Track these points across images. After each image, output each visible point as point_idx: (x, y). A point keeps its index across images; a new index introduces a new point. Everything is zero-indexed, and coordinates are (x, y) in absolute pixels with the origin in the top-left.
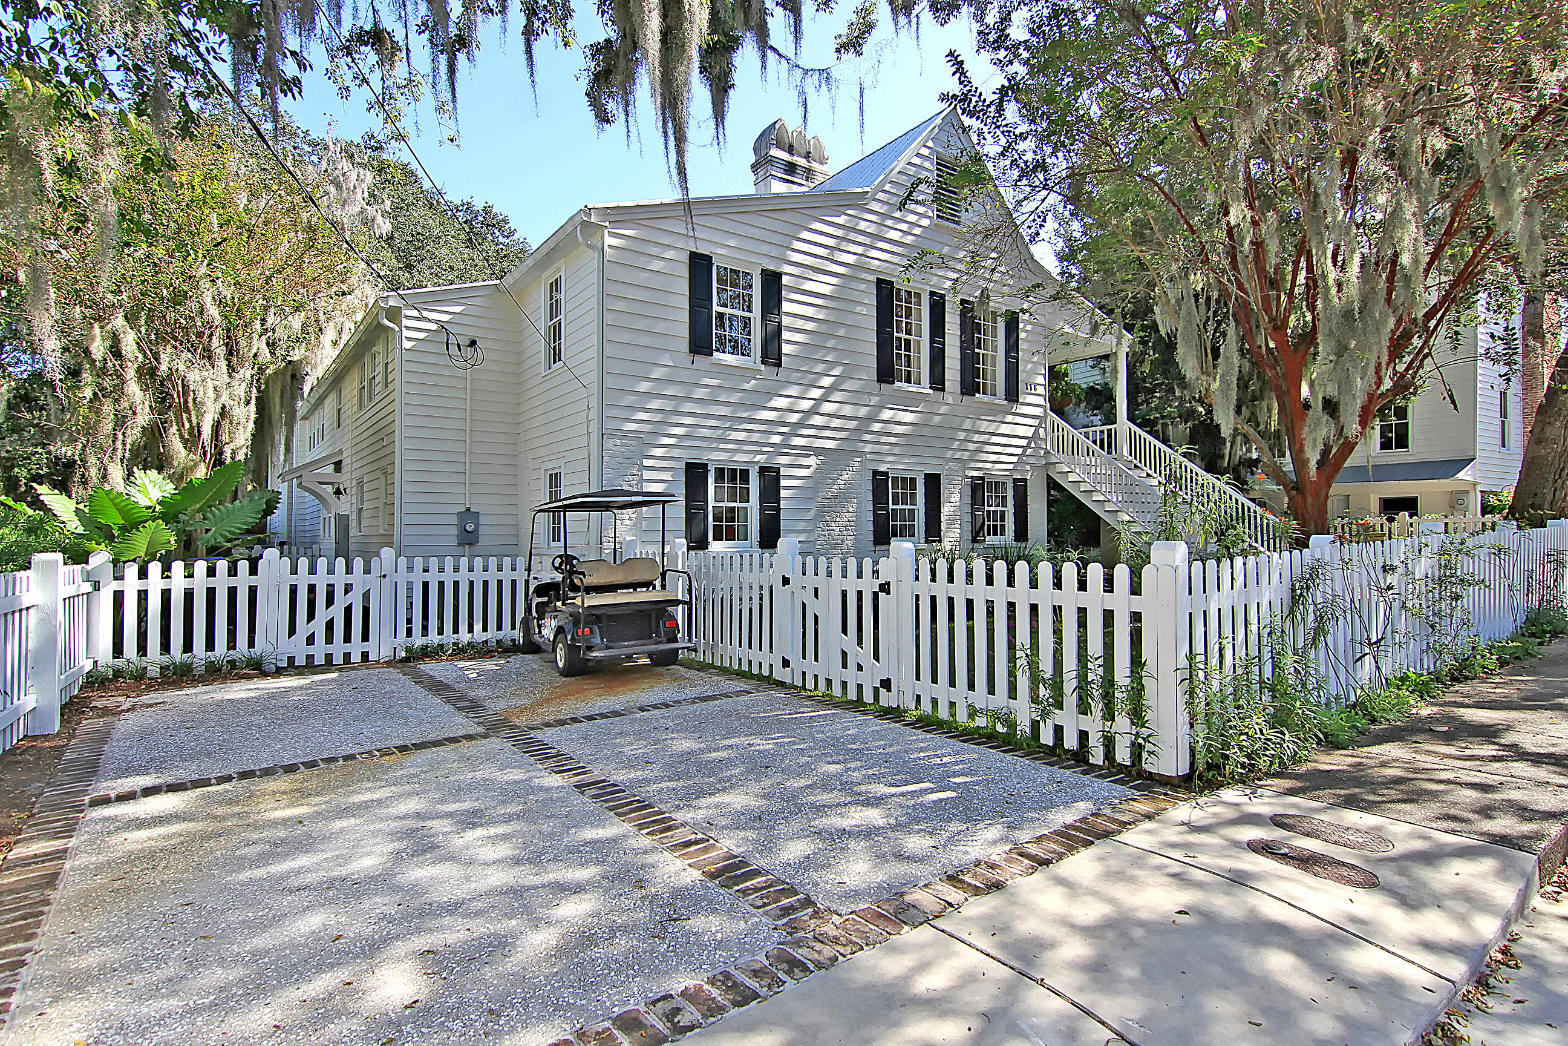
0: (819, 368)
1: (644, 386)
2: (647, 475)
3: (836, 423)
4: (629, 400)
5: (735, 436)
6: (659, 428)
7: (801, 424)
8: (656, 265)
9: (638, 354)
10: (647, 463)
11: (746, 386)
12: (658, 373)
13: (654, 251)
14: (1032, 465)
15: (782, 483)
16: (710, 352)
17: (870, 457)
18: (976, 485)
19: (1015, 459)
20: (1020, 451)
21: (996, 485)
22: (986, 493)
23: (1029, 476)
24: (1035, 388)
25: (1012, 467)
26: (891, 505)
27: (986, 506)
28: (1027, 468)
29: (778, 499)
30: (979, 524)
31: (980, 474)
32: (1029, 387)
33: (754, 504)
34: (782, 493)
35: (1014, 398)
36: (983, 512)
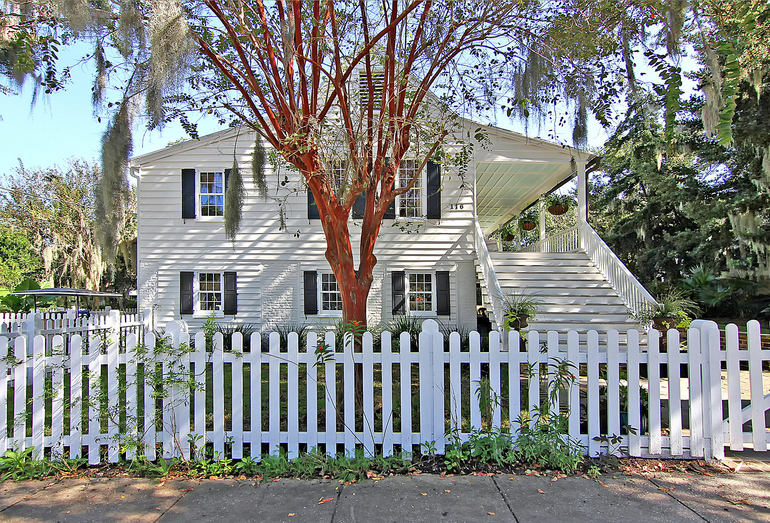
0: (265, 216)
1: (158, 237)
2: (160, 278)
3: (276, 245)
4: (151, 244)
5: (207, 257)
6: (165, 256)
7: (251, 248)
8: (164, 180)
9: (156, 223)
10: (160, 273)
11: (216, 231)
12: (166, 230)
13: (164, 173)
14: (457, 262)
15: (238, 280)
16: (194, 217)
17: (302, 263)
18: (397, 277)
19: (438, 258)
20: (444, 252)
21: (420, 277)
22: (407, 281)
23: (454, 269)
24: (462, 207)
25: (434, 263)
26: (320, 291)
27: (407, 291)
28: (451, 263)
29: (236, 288)
30: (398, 302)
31: (401, 269)
32: (454, 207)
33: (222, 291)
34: (238, 285)
35: (438, 217)
36: (403, 295)
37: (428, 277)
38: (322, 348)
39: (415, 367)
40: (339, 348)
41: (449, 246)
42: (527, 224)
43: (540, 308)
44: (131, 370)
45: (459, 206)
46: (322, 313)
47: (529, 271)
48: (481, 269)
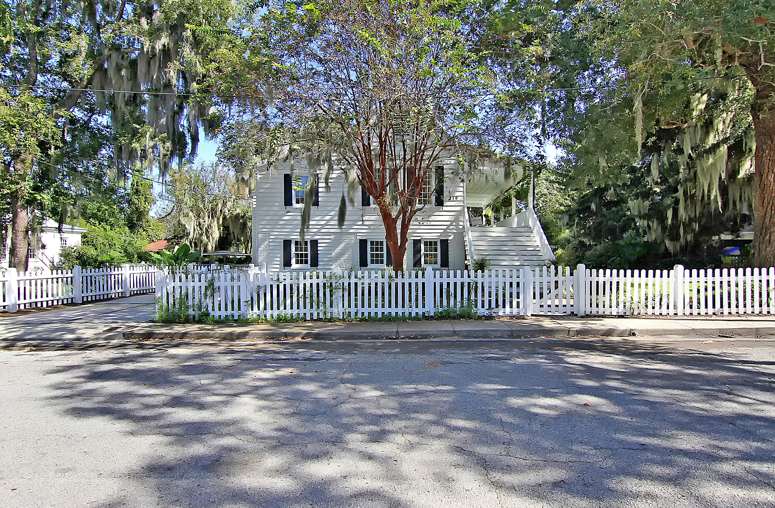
2: (271, 244)
4: (264, 222)
6: (273, 230)
8: (273, 181)
10: (271, 240)
14: (453, 233)
15: (319, 245)
16: (292, 205)
17: (358, 234)
18: (417, 243)
19: (442, 231)
20: (445, 227)
21: (431, 242)
22: (422, 246)
23: (451, 238)
24: (456, 198)
25: (439, 234)
26: (369, 252)
27: (423, 252)
28: (450, 234)
29: (318, 250)
30: (417, 259)
31: (419, 238)
32: (452, 198)
33: (309, 252)
34: (319, 248)
35: (442, 204)
36: (420, 254)
37: (436, 243)
38: (390, 277)
39: (423, 284)
40: (397, 277)
41: (449, 223)
42: (505, 203)
43: (492, 262)
44: (321, 285)
45: (455, 198)
46: (370, 266)
47: (495, 240)
48: (466, 239)
